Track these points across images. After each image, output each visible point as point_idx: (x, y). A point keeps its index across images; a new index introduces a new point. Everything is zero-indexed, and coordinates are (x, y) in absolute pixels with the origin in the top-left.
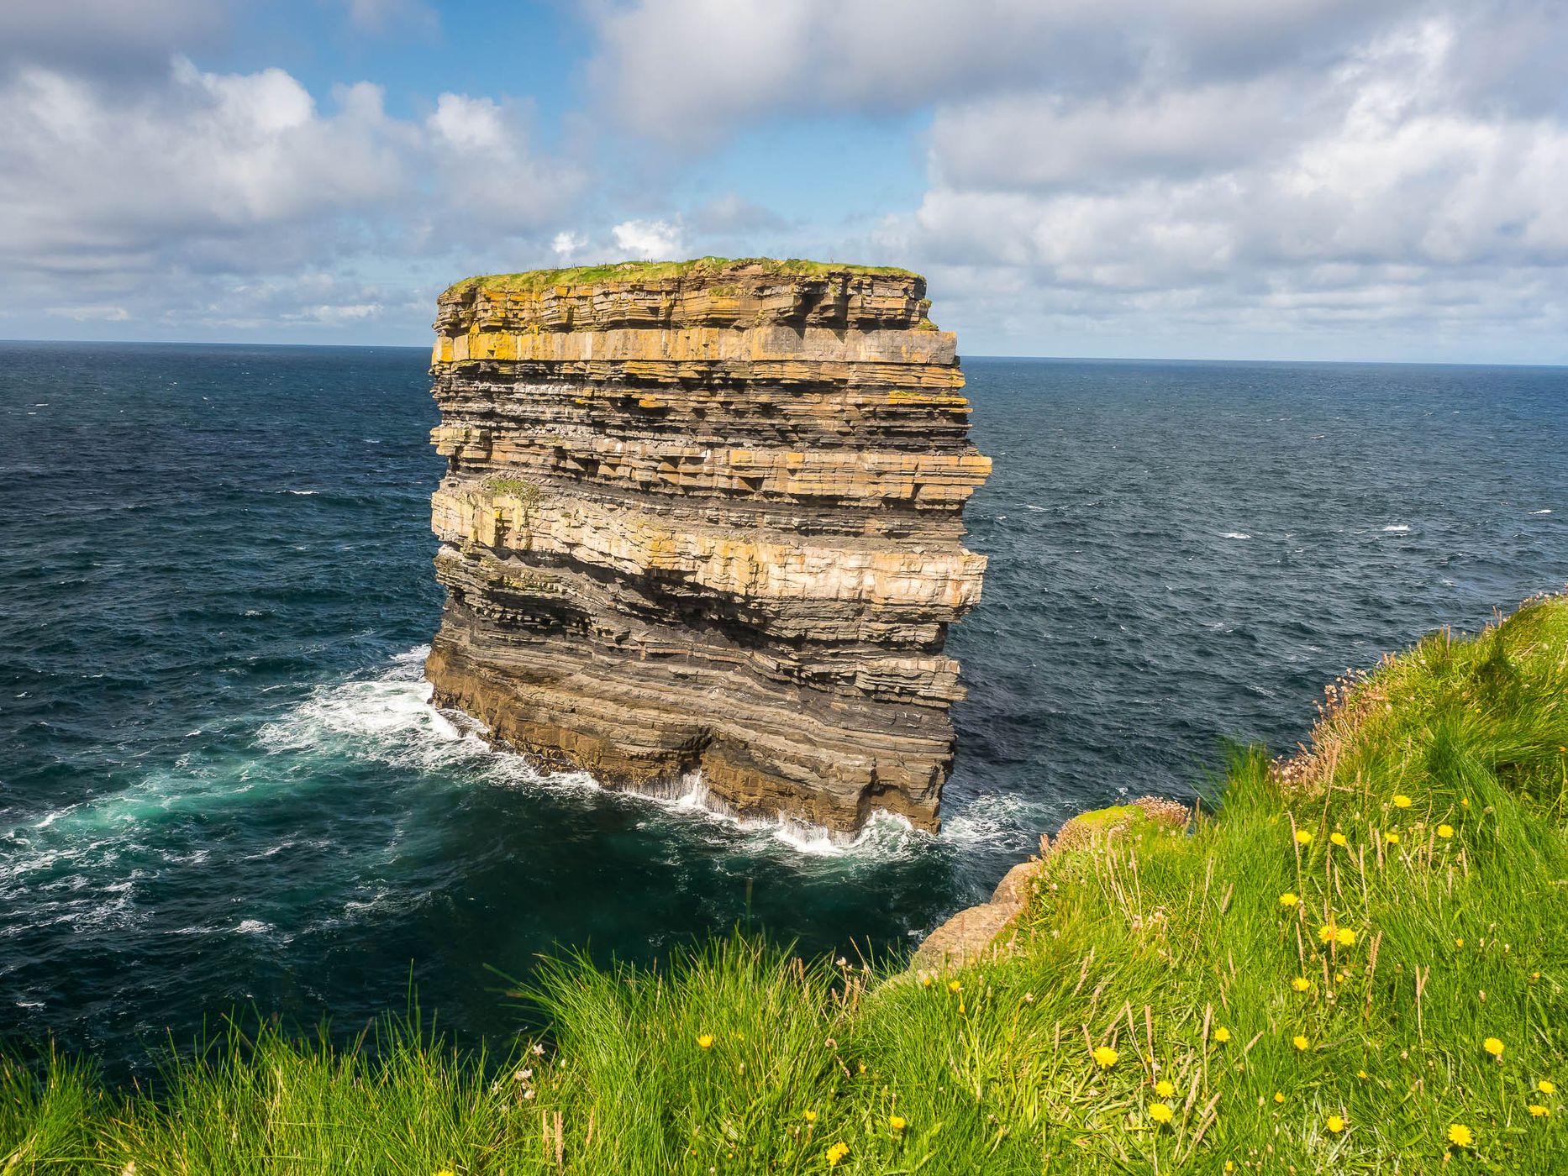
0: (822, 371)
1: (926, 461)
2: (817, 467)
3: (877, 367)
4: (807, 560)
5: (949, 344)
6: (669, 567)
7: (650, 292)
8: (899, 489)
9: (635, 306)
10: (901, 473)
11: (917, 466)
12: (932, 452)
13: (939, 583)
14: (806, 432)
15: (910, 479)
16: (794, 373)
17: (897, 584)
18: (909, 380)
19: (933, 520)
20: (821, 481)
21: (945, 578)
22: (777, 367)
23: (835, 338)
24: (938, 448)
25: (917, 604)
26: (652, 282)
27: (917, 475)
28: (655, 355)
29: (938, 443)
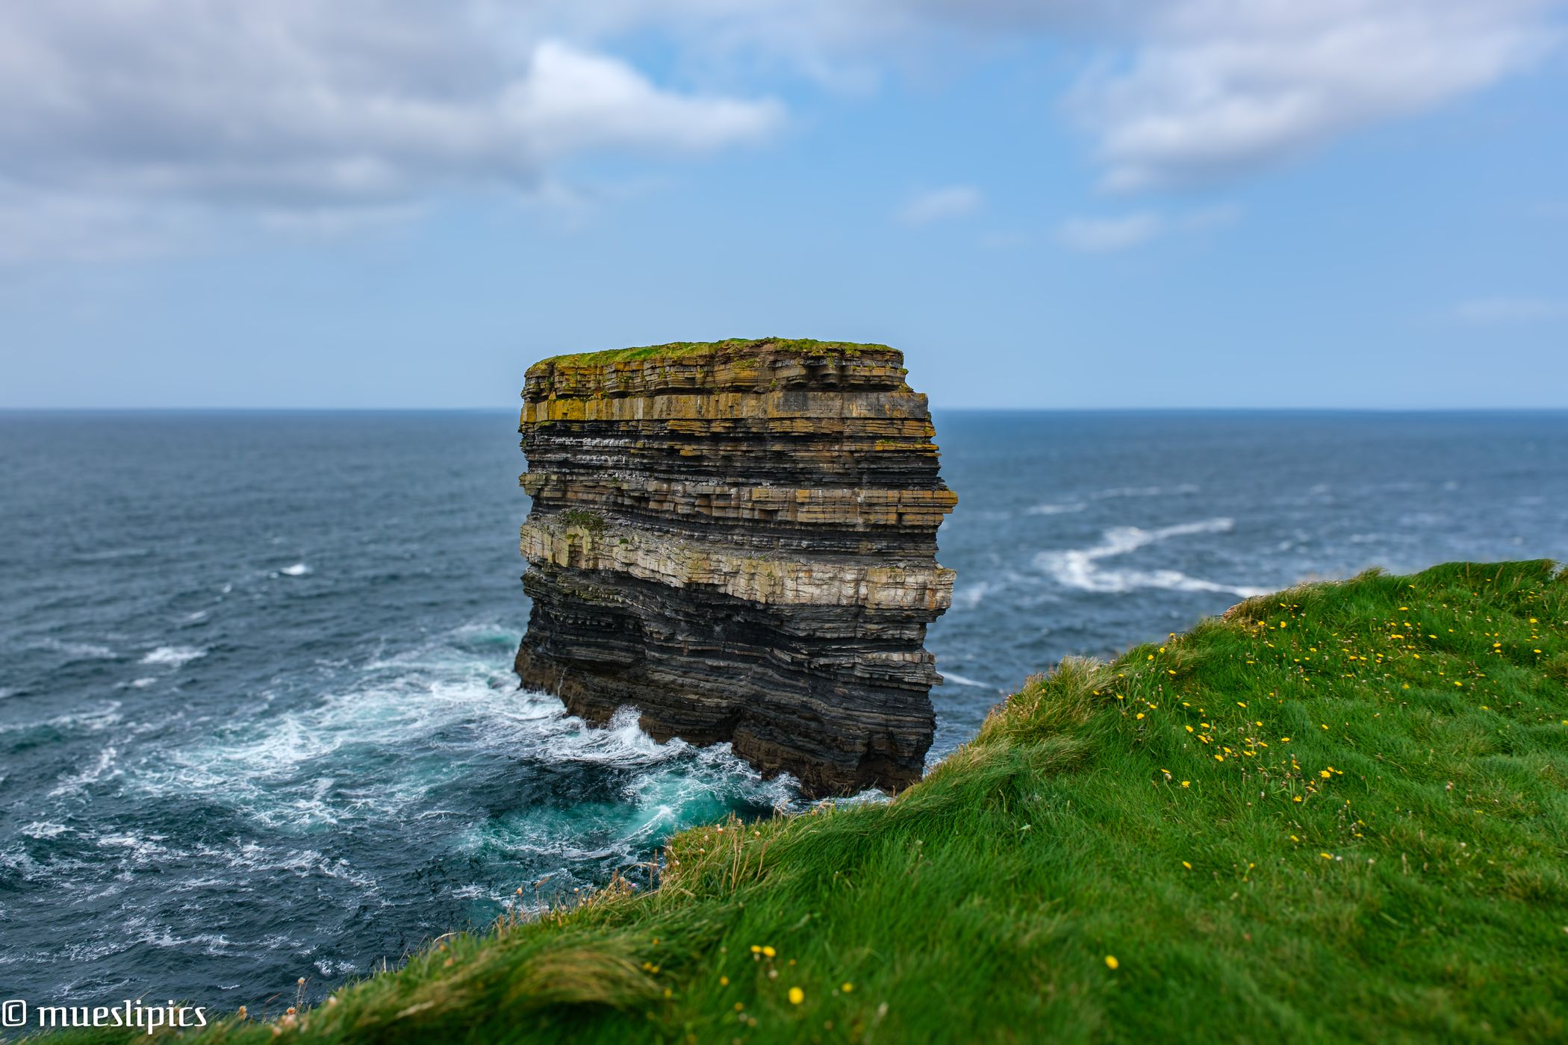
0: (822, 426)
1: (908, 494)
2: (821, 501)
3: (866, 422)
4: (814, 575)
6: (705, 582)
7: (687, 366)
8: (885, 517)
9: (675, 377)
10: (887, 505)
11: (900, 499)
12: (911, 487)
13: (919, 592)
14: (811, 473)
15: (894, 509)
16: (801, 427)
17: (885, 593)
18: (892, 431)
19: (914, 541)
20: (824, 512)
21: (924, 588)
22: (788, 422)
23: (832, 399)
24: (915, 485)
25: (901, 609)
26: (689, 358)
27: (900, 506)
28: (692, 415)
29: (916, 481)
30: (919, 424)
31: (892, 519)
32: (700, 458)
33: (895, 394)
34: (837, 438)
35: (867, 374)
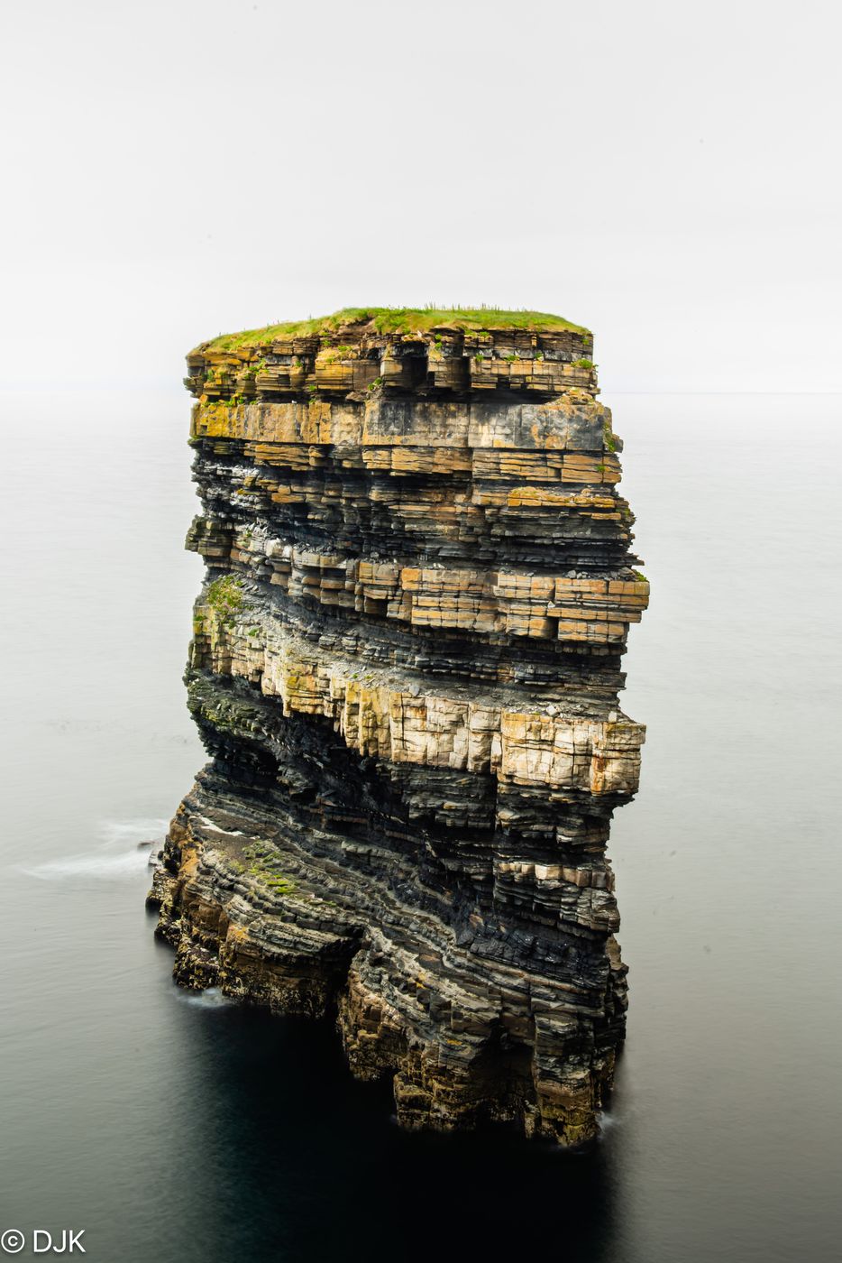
0: (435, 460)
1: (566, 585)
2: (435, 588)
3: (502, 455)
4: (430, 714)
5: (594, 422)
6: (310, 710)
7: (281, 356)
8: (526, 623)
9: (267, 373)
10: (530, 602)
11: (553, 592)
12: (572, 573)
13: (579, 760)
14: (423, 541)
15: (539, 610)
16: (402, 462)
17: (522, 757)
18: (542, 473)
19: (579, 670)
20: (440, 609)
21: (586, 753)
22: (384, 453)
23: (453, 415)
24: (581, 569)
25: (546, 787)
26: (282, 343)
27: (551, 605)
28: (288, 437)
29: (580, 562)
30: (593, 461)
31: (537, 629)
32: (303, 508)
33: (550, 407)
34: (461, 482)
35: (503, 371)
